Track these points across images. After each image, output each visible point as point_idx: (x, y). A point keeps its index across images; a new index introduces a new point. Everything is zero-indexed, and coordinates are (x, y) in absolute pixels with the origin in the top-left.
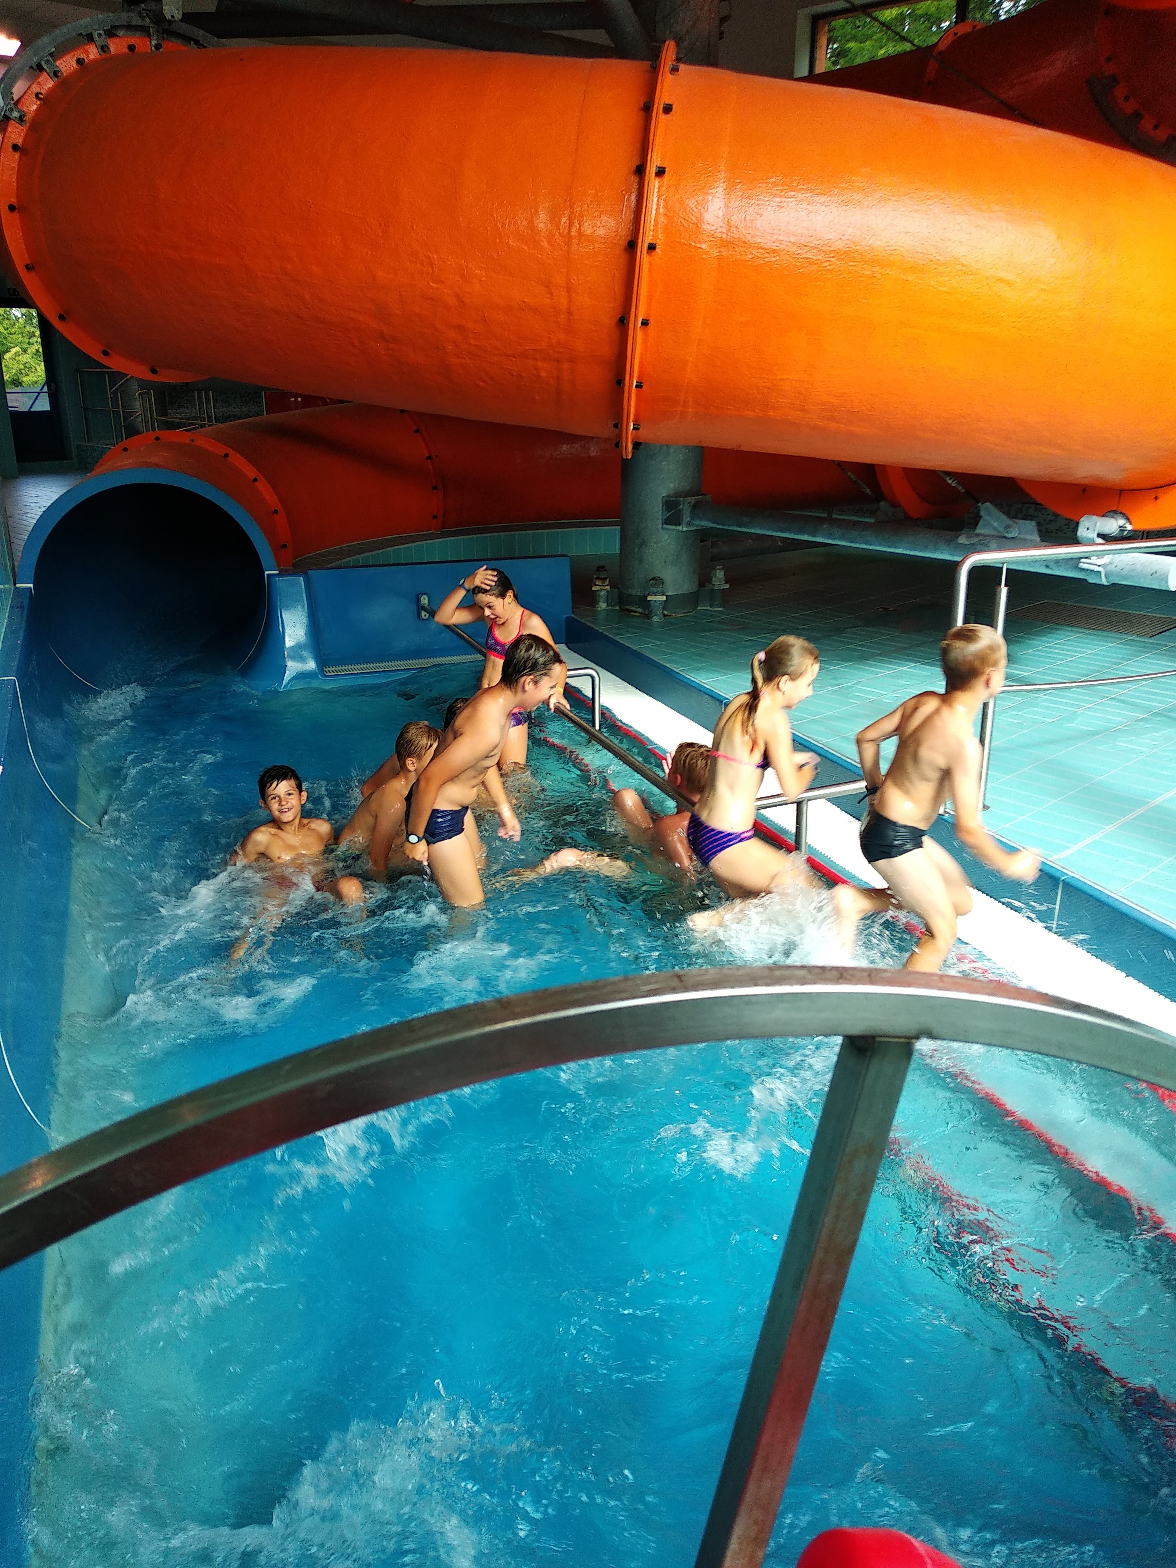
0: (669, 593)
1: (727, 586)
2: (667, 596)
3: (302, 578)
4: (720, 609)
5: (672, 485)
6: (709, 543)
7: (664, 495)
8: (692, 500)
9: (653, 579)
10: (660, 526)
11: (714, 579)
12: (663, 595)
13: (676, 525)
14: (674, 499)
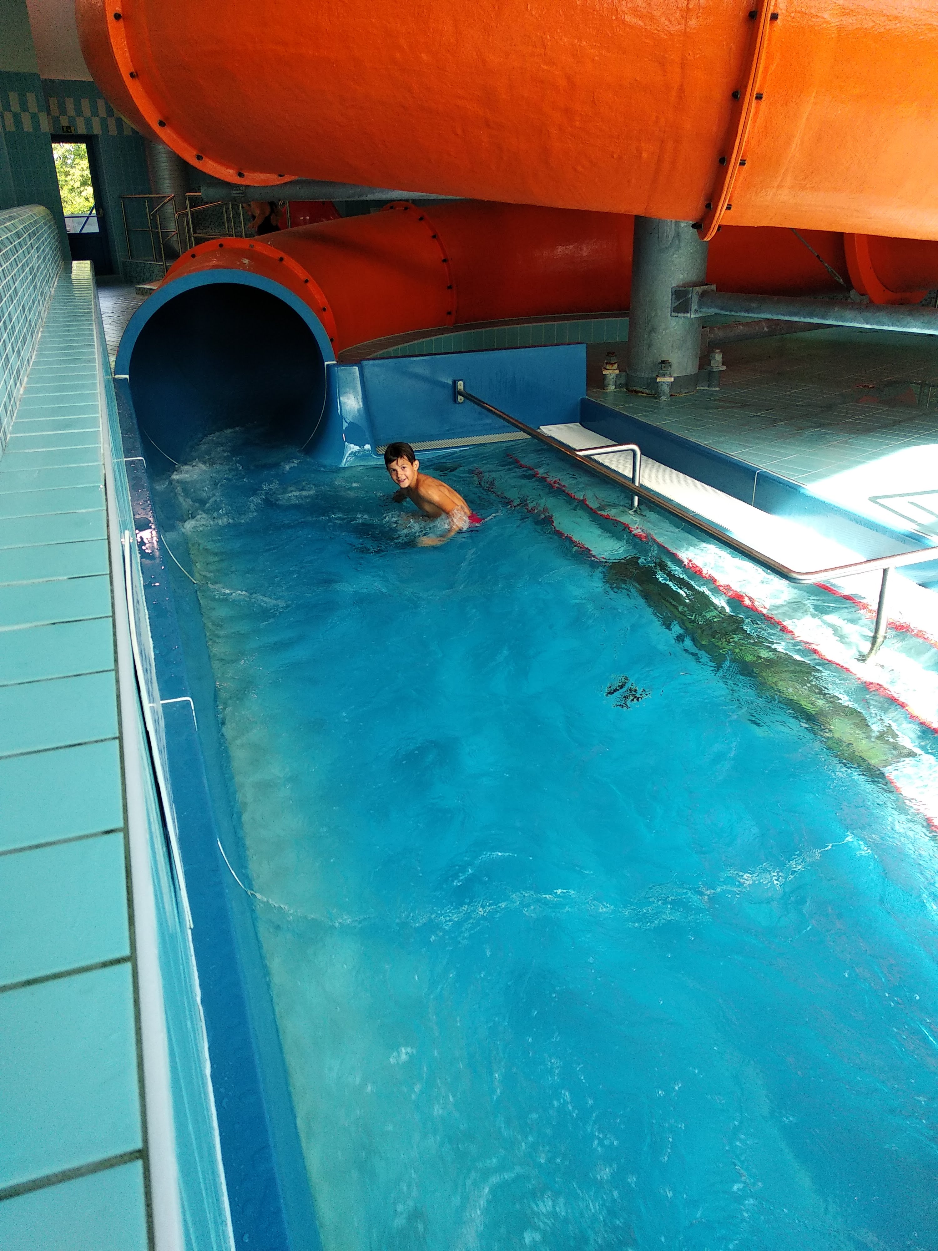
0: (675, 375)
1: (724, 368)
2: (675, 378)
3: (357, 368)
4: (717, 389)
5: (681, 276)
6: (708, 329)
7: (674, 285)
8: (699, 289)
9: (663, 362)
10: (669, 316)
11: (712, 362)
12: (671, 377)
13: (684, 313)
14: (684, 289)
